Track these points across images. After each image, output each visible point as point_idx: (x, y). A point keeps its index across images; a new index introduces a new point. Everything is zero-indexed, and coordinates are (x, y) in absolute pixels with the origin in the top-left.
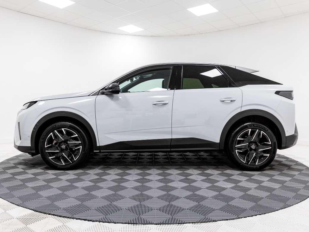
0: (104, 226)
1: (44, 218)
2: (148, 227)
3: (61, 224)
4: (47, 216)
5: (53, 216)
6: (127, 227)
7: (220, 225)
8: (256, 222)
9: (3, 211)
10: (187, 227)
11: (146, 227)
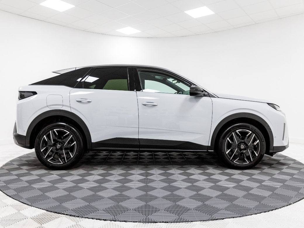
0: (116, 225)
1: (57, 217)
2: (158, 226)
3: (74, 223)
4: (60, 216)
5: (65, 215)
6: (138, 225)
7: (227, 222)
8: (261, 219)
9: (17, 211)
10: (196, 224)
11: (156, 226)
